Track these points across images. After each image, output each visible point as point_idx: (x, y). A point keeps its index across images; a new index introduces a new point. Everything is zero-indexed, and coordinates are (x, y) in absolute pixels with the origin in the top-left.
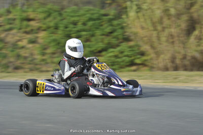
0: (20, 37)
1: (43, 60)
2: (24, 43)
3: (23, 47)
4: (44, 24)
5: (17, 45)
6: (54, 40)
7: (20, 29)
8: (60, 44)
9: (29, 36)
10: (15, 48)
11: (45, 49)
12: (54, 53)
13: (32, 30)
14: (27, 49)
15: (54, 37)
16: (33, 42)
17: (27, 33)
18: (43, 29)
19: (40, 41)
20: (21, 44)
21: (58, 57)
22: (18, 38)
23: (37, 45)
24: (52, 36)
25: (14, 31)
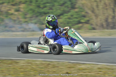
0: (9, 8)
2: (12, 11)
3: (12, 14)
5: (8, 13)
6: (31, 9)
7: (9, 3)
8: (35, 12)
9: (15, 7)
10: (7, 15)
11: (26, 15)
12: (31, 17)
13: (16, 3)
14: (15, 15)
16: (18, 10)
17: (13, 5)
19: (22, 10)
20: (10, 12)
22: (8, 9)
23: (20, 13)
24: (29, 7)
25: (5, 4)
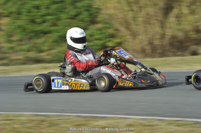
1: (12, 48)
4: (4, 10)
15: (20, 23)
18: (5, 15)
21: (25, 44)
